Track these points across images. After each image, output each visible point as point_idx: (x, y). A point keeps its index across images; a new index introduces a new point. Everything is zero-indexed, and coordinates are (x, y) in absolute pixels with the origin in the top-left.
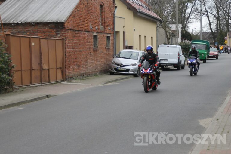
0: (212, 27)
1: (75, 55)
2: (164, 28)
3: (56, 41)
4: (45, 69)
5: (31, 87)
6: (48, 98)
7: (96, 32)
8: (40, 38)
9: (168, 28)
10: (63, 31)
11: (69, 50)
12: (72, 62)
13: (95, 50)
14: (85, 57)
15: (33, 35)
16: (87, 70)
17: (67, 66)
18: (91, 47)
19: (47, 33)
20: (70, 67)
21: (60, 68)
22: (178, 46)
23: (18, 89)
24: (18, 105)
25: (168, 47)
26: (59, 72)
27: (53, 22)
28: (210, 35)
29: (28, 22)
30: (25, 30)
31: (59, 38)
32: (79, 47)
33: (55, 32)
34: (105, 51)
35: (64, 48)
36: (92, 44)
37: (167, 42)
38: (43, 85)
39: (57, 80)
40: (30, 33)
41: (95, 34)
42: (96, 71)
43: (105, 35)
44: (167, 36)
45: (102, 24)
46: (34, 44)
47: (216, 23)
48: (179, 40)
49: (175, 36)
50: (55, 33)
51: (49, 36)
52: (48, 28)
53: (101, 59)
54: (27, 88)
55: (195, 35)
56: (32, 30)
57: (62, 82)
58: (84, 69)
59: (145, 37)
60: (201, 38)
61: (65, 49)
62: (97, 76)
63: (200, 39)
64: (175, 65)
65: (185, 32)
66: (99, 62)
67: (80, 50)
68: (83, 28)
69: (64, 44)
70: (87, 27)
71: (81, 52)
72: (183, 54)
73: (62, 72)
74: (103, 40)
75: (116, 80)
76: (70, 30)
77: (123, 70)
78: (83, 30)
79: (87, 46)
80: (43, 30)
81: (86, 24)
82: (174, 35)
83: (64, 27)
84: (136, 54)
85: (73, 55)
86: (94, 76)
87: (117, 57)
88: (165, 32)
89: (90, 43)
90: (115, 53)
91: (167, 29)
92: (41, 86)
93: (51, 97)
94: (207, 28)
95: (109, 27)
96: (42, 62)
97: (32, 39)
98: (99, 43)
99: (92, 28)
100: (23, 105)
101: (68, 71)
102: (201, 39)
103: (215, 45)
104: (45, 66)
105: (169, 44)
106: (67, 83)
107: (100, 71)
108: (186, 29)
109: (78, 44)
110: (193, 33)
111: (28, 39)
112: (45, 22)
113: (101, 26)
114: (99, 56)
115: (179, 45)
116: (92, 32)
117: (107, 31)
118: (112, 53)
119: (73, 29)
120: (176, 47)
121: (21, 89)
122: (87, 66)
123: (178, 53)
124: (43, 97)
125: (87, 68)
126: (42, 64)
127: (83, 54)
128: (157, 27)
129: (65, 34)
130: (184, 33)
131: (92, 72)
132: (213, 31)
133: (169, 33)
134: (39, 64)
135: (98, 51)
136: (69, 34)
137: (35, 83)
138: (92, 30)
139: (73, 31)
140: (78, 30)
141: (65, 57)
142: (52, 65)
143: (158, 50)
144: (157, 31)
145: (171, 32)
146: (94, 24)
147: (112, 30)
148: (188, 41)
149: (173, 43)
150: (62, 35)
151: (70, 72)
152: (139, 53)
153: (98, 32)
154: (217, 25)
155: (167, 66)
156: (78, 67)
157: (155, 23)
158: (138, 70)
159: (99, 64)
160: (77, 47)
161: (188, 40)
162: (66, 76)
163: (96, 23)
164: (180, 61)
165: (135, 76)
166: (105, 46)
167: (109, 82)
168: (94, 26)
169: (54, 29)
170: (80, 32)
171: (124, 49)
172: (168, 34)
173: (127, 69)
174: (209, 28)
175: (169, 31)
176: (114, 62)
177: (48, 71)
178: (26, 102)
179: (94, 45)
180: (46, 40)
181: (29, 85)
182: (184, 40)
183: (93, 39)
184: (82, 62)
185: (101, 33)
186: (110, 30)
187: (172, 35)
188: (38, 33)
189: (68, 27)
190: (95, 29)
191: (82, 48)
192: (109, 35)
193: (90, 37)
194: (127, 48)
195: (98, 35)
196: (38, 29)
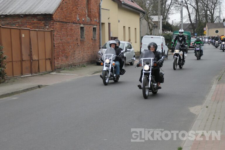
0: (191, 18)
1: (63, 46)
2: (147, 19)
3: (46, 33)
4: (35, 60)
5: (22, 78)
6: (40, 88)
7: (83, 24)
8: (29, 29)
9: (150, 19)
10: (52, 23)
11: (58, 41)
12: (61, 53)
13: (82, 41)
14: (72, 48)
15: (22, 27)
16: (75, 61)
17: (55, 57)
18: (78, 38)
19: (36, 25)
20: (58, 58)
21: (49, 59)
22: (162, 37)
23: (10, 80)
24: (11, 95)
25: (152, 37)
26: (48, 62)
27: (42, 14)
28: (189, 26)
29: (17, 14)
30: (14, 22)
31: (48, 29)
32: (68, 38)
33: (44, 23)
34: (92, 43)
35: (52, 39)
36: (79, 36)
37: (149, 33)
38: (33, 76)
39: (46, 71)
40: (19, 24)
41: (82, 26)
42: (83, 62)
43: (92, 27)
44: (150, 27)
45: (89, 16)
46: (24, 35)
47: (195, 14)
48: (161, 31)
49: (157, 27)
50: (44, 25)
51: (37, 27)
52: (37, 20)
53: (88, 50)
54: (18, 79)
55: (175, 26)
56: (21, 22)
57: (51, 72)
58: (72, 60)
59: (129, 28)
61: (54, 40)
62: (84, 67)
65: (166, 24)
66: (86, 53)
67: (68, 42)
68: (70, 20)
69: (53, 36)
70: (74, 19)
71: (69, 43)
72: (166, 45)
73: (51, 63)
74: (90, 31)
76: (59, 21)
78: (71, 22)
79: (74, 37)
80: (32, 22)
81: (73, 16)
82: (156, 26)
84: (122, 45)
85: (62, 46)
86: (82, 66)
87: (103, 48)
88: (148, 24)
89: (77, 34)
90: (101, 44)
91: (150, 21)
92: (31, 76)
93: (43, 87)
94: (187, 19)
95: (95, 19)
97: (22, 31)
98: (85, 34)
99: (79, 19)
100: (17, 95)
101: (57, 62)
103: (194, 36)
104: (35, 57)
105: (152, 35)
106: (56, 74)
107: (87, 61)
108: (166, 20)
109: (66, 35)
110: (173, 24)
111: (18, 30)
112: (34, 14)
113: (87, 18)
114: (86, 47)
115: (161, 35)
117: (93, 22)
118: (98, 44)
119: (61, 21)
120: (160, 38)
121: (12, 79)
122: (74, 56)
123: (161, 44)
124: (35, 87)
125: (75, 59)
126: (32, 55)
127: (71, 45)
128: (140, 18)
129: (53, 25)
131: (79, 63)
132: (193, 23)
133: (152, 24)
134: (29, 55)
135: (84, 42)
136: (57, 25)
137: (26, 73)
138: (79, 22)
140: (65, 21)
141: (54, 49)
142: (42, 56)
143: (142, 41)
144: (140, 22)
145: (153, 23)
146: (81, 16)
147: (98, 21)
148: (169, 32)
149: (155, 34)
150: (51, 27)
151: (59, 63)
152: (124, 44)
153: (85, 23)
154: (196, 16)
156: (66, 58)
157: (138, 14)
159: (86, 54)
160: (65, 38)
161: (169, 31)
162: (55, 67)
163: (83, 15)
164: (163, 52)
166: (92, 37)
167: (97, 72)
168: (81, 17)
169: (43, 21)
170: (68, 23)
171: (109, 40)
172: (150, 25)
174: (189, 19)
177: (38, 62)
178: (19, 92)
179: (81, 36)
180: (35, 31)
181: (20, 76)
182: (166, 31)
183: (80, 30)
184: (70, 53)
185: (88, 24)
186: (96, 22)
187: (154, 26)
188: (27, 25)
189: (56, 19)
190: (82, 20)
191: (69, 39)
192: (95, 27)
193: (77, 28)
194: (112, 39)
195: (85, 26)
196: (27, 20)
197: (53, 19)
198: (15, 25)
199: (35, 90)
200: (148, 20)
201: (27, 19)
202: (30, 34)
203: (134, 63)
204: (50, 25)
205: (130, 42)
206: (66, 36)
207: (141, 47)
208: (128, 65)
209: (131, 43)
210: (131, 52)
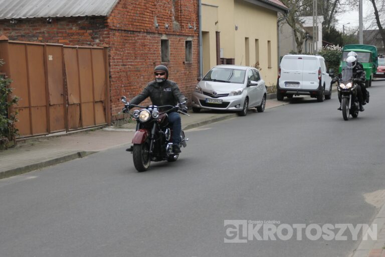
0: (380, 20)
1: (127, 77)
2: (291, 24)
3: (93, 50)
4: (74, 104)
5: (48, 138)
6: (82, 157)
7: (166, 34)
8: (62, 46)
9: (299, 23)
10: (106, 32)
11: (117, 68)
12: (123, 90)
14: (145, 80)
15: (49, 41)
17: (113, 98)
18: (156, 62)
19: (76, 37)
20: (118, 99)
21: (101, 102)
22: (319, 57)
23: (25, 142)
24: (26, 172)
25: (299, 58)
26: (99, 109)
27: (87, 16)
28: (377, 34)
29: (39, 17)
30: (35, 32)
31: (98, 46)
32: (136, 62)
33: (90, 34)
34: (183, 70)
35: (107, 64)
36: (158, 56)
37: (296, 50)
38: (70, 134)
39: (95, 124)
40: (43, 37)
41: (164, 37)
43: (183, 39)
44: (298, 38)
45: (177, 19)
46: (53, 58)
48: (319, 45)
49: (311, 38)
50: (90, 37)
51: (78, 42)
52: (78, 27)
54: (40, 140)
55: (348, 35)
56: (48, 32)
57: (105, 127)
59: (257, 40)
60: (360, 40)
61: (110, 65)
63: (358, 42)
64: (312, 93)
65: (331, 31)
67: (137, 68)
68: (142, 27)
69: (108, 58)
70: (148, 25)
71: (139, 71)
72: (328, 72)
73: (104, 109)
74: (179, 48)
75: (205, 123)
76: (119, 30)
77: (216, 103)
78: (142, 30)
79: (150, 59)
80: (67, 31)
81: (147, 19)
82: (309, 36)
83: (106, 25)
84: (241, 74)
85: (125, 77)
87: (204, 79)
88: (293, 32)
89: (155, 54)
90: (201, 73)
91: (297, 26)
92: (67, 135)
93: (87, 155)
94: (371, 21)
95: (189, 24)
96: (67, 91)
97: (47, 48)
98: (171, 54)
99: (159, 25)
100: (36, 170)
101: (116, 107)
102: (361, 43)
104: (73, 99)
105: (301, 54)
106: (114, 130)
108: (331, 25)
110: (345, 32)
111: (41, 49)
112: (71, 17)
113: (175, 22)
115: (320, 54)
116: (158, 33)
117: (186, 31)
118: (195, 73)
119: (123, 29)
120: (316, 59)
121: (29, 141)
123: (318, 70)
124: (72, 155)
126: (67, 95)
127: (142, 75)
128: (278, 22)
129: (109, 37)
130: (329, 32)
133: (301, 33)
134: (62, 95)
136: (116, 38)
137: (56, 130)
138: (158, 31)
139: (123, 32)
140: (132, 29)
141: (110, 82)
142: (87, 96)
143: (281, 65)
144: (278, 29)
145: (303, 30)
146: (162, 19)
147: (195, 28)
148: (335, 48)
149: (308, 52)
150: (103, 41)
151: (119, 110)
152: (246, 71)
153: (170, 33)
155: (298, 94)
157: (275, 14)
158: (245, 104)
160: (131, 62)
161: (336, 45)
162: (112, 117)
163: (166, 17)
164: (322, 85)
165: (240, 113)
166: (183, 59)
167: (193, 126)
168: (162, 22)
169: (89, 29)
170: (137, 34)
171: (217, 64)
172: (298, 34)
173: (224, 101)
174: (376, 21)
175: (300, 29)
176: (201, 89)
177: (79, 107)
178: (40, 166)
179: (162, 58)
180: (73, 49)
181: (45, 135)
182: (329, 44)
183: (160, 47)
184: (141, 89)
185: (176, 35)
186: (191, 29)
187: (306, 37)
188: (59, 38)
189: (114, 26)
190: (163, 27)
191: (140, 63)
192: (189, 39)
193: (154, 43)
194: (223, 63)
195: (170, 38)
196: (58, 29)
197: (108, 26)
198: (36, 39)
199: (71, 162)
200: (295, 24)
201: (59, 26)
202: (63, 55)
203: (264, 107)
204: (103, 37)
205: (257, 68)
206: (134, 58)
207: (279, 77)
208: (253, 111)
209: (261, 69)
210: (257, 86)
